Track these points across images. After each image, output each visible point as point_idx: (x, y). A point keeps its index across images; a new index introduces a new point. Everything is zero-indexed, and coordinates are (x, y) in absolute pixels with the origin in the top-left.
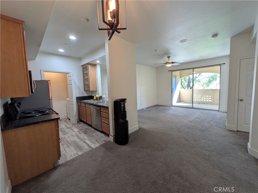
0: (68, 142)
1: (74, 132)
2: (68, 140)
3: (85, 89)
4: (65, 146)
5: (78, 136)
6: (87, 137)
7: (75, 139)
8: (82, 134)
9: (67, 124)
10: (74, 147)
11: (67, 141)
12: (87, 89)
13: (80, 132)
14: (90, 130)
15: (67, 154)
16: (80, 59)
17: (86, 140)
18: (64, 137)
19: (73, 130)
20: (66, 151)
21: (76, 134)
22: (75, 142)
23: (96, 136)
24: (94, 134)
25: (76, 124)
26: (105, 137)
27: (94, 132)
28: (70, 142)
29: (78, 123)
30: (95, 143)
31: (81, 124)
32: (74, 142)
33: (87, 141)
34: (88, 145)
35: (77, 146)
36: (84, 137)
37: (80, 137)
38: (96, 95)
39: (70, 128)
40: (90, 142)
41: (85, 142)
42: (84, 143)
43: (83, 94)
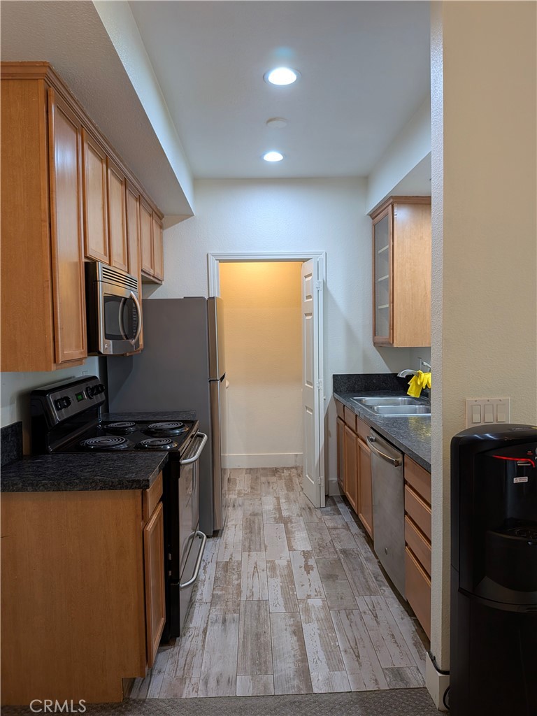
0: (239, 594)
1: (291, 548)
2: (244, 589)
3: (379, 339)
4: (216, 612)
5: (292, 582)
6: (324, 606)
7: (272, 591)
8: (315, 574)
9: (288, 499)
10: (241, 636)
11: (239, 585)
12: (384, 336)
13: (312, 562)
14: (361, 565)
15: (196, 661)
16: (364, 182)
17: (309, 621)
18: (240, 564)
19: (289, 540)
20: (204, 642)
21: (289, 562)
22: (262, 612)
23: (368, 618)
24: (363, 603)
25: (318, 511)
26: (410, 642)
27: (369, 589)
28: (243, 598)
29: (329, 509)
30: (341, 661)
31: (339, 513)
32: (259, 607)
33: (311, 631)
34: (304, 658)
35: (258, 636)
36: (309, 597)
37: (294, 590)
38: (418, 375)
39: (286, 521)
40: (318, 643)
41: (298, 632)
42: (294, 633)
43: (366, 360)
